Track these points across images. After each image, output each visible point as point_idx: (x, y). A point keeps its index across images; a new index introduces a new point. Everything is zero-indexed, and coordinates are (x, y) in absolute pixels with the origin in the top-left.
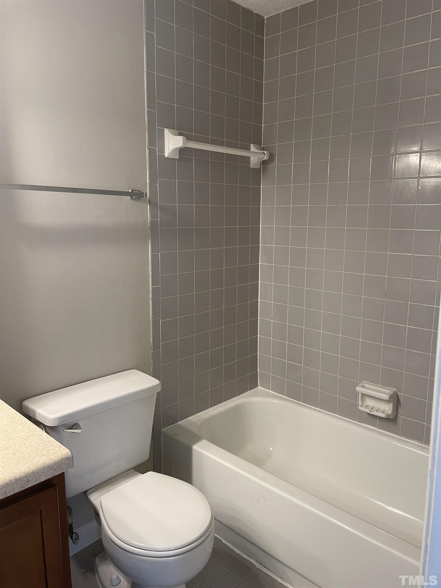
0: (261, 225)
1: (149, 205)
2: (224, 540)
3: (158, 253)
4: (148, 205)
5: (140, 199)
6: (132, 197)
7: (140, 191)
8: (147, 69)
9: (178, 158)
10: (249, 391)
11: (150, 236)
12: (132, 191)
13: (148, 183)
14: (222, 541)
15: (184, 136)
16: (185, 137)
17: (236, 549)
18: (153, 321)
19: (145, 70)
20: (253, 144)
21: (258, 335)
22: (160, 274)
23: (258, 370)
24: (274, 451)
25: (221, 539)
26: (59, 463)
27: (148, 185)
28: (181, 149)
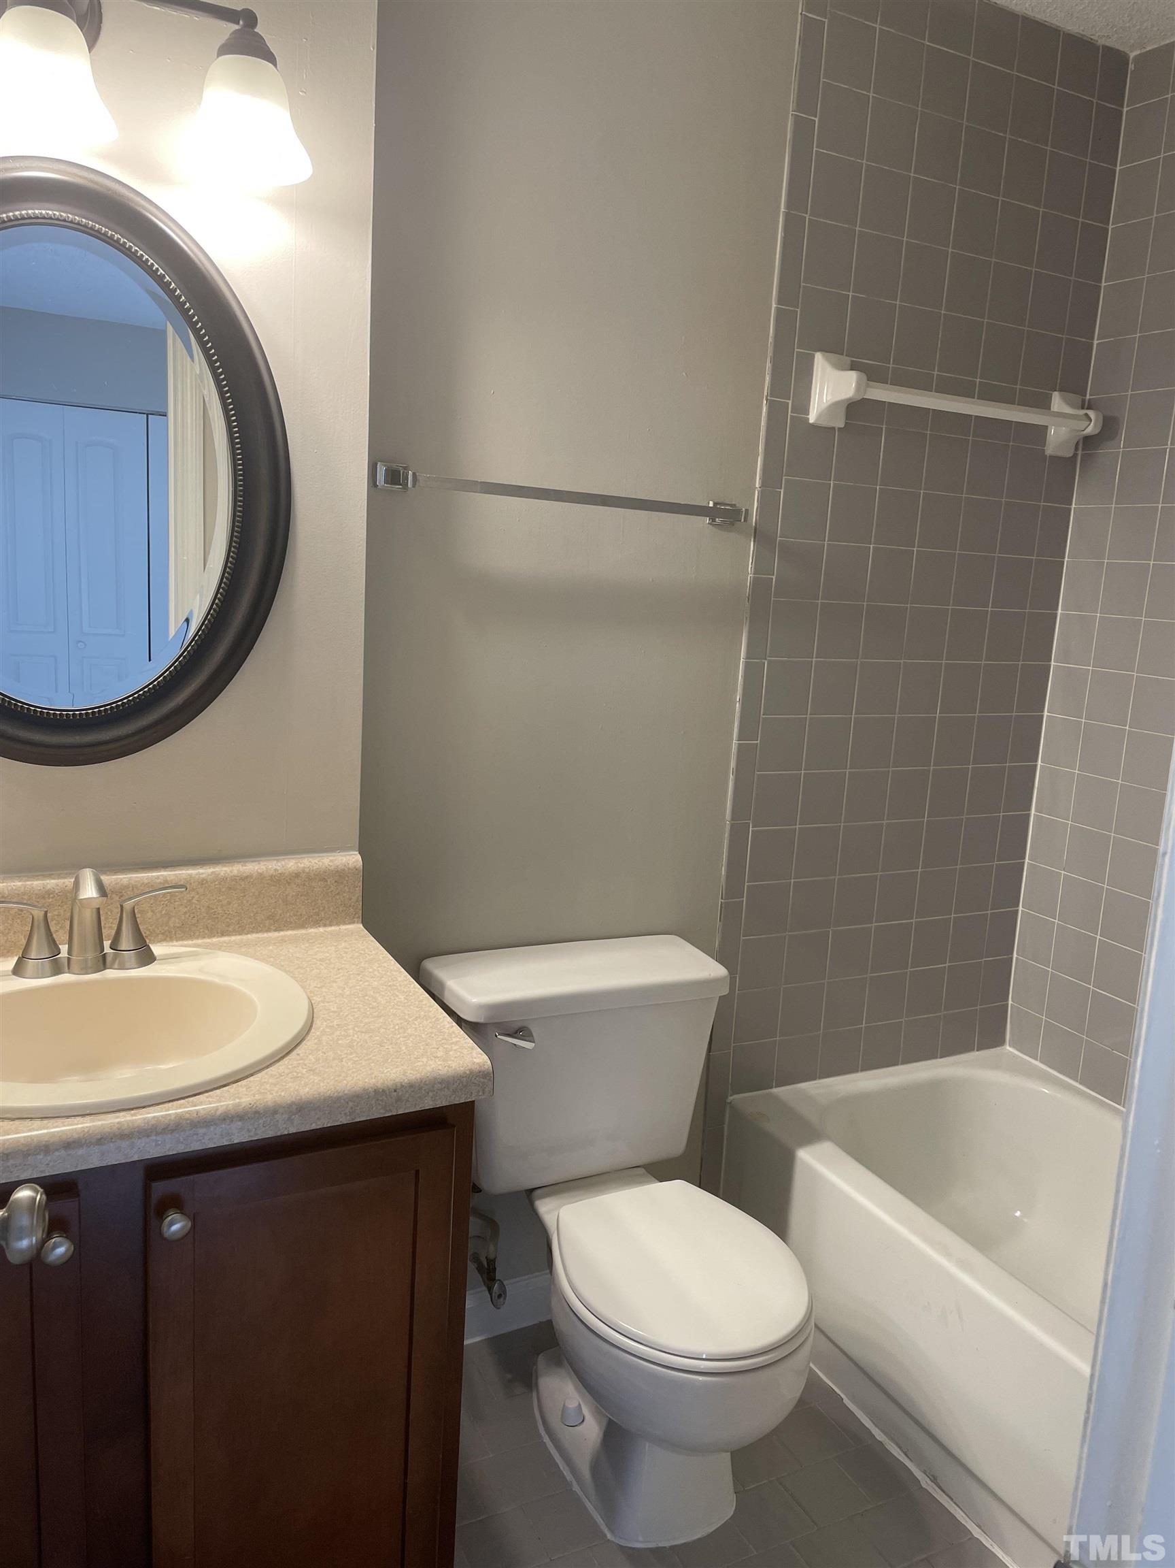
0: (1060, 611)
1: (754, 541)
2: (847, 1400)
3: (763, 661)
4: (752, 540)
5: (733, 525)
6: (714, 520)
7: (735, 505)
8: (788, 206)
9: (842, 426)
10: (977, 1050)
11: (746, 618)
12: (715, 504)
13: (757, 486)
14: (843, 1403)
15: (861, 371)
16: (863, 374)
17: (877, 1430)
18: (732, 826)
19: (782, 209)
20: (1061, 390)
21: (1021, 908)
22: (762, 713)
23: (1010, 1002)
24: (1025, 1220)
25: (843, 1396)
26: (465, 1079)
27: (757, 492)
28: (850, 404)
